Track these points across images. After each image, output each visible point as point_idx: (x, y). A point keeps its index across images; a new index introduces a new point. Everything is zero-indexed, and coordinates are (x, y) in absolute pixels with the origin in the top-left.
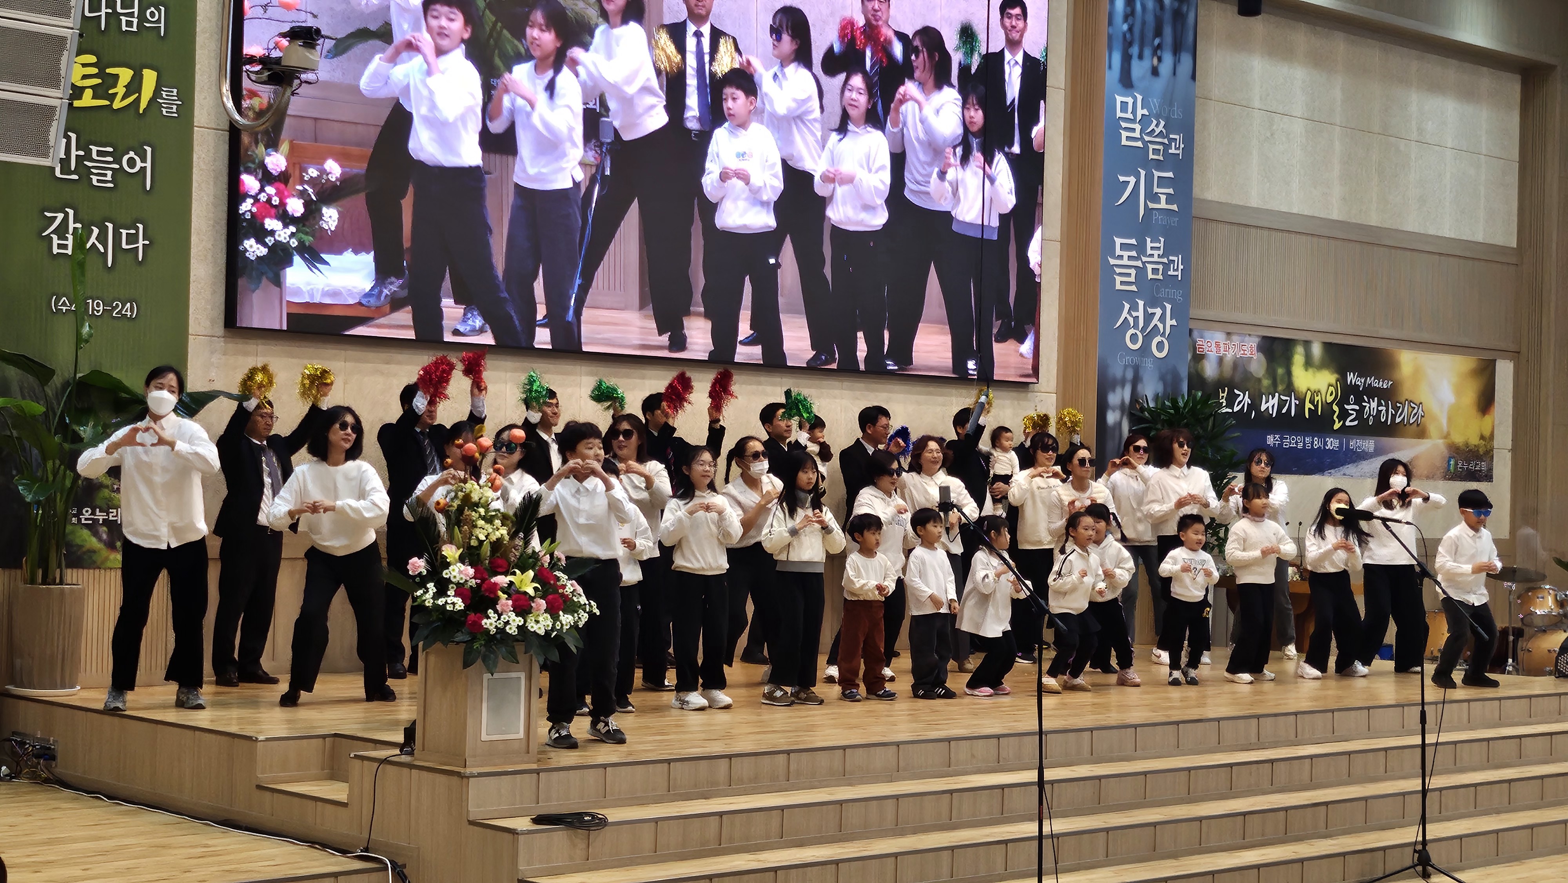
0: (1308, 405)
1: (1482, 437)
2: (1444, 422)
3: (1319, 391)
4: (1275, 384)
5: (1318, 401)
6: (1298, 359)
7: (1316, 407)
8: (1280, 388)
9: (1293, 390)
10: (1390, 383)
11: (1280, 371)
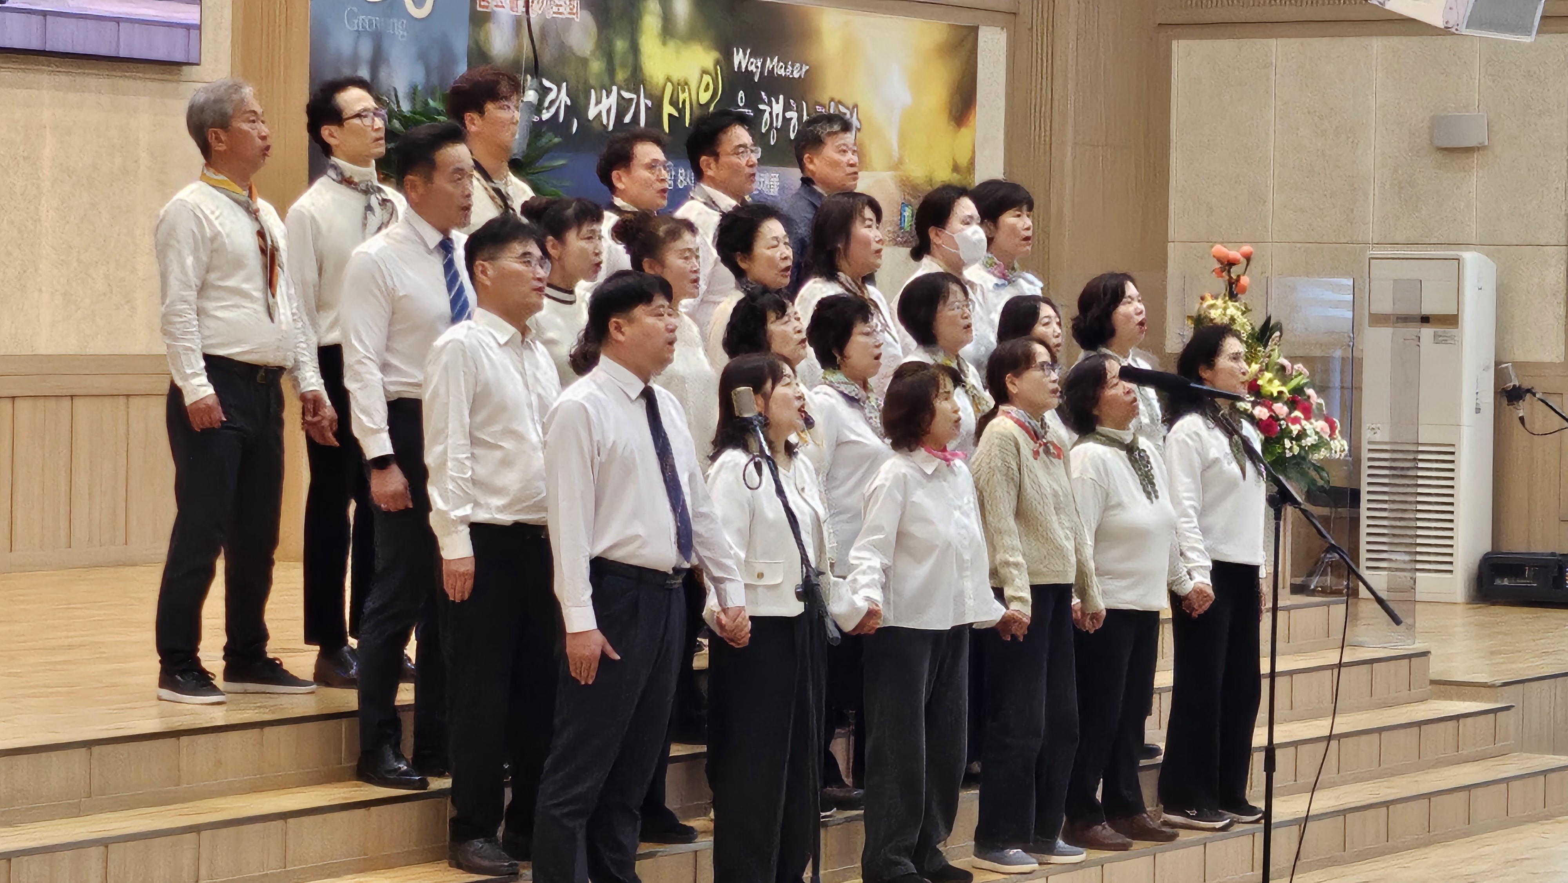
0: (668, 109)
1: (956, 168)
2: (894, 141)
3: (686, 84)
4: (611, 71)
5: (684, 102)
6: (651, 23)
7: (681, 111)
8: (621, 75)
9: (643, 82)
10: (805, 68)
11: (621, 45)
